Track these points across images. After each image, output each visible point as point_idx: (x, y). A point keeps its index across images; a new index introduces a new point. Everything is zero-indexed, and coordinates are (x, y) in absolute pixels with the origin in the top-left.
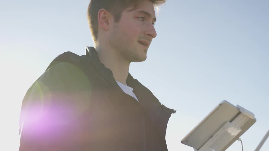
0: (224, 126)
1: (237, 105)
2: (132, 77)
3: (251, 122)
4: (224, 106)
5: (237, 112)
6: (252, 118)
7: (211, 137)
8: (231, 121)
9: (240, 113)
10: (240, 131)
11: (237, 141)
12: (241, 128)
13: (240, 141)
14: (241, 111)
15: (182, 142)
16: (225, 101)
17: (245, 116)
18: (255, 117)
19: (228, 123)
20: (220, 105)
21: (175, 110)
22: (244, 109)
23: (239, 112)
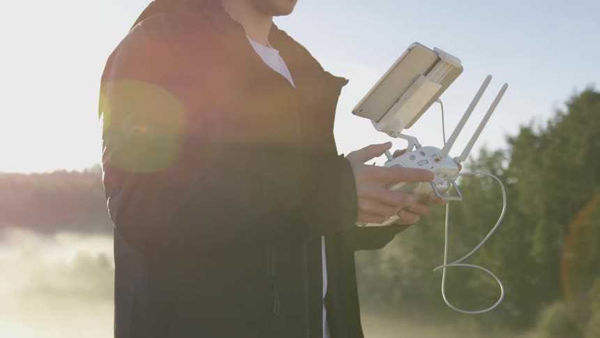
0: (415, 83)
1: (435, 48)
2: (276, 27)
3: (456, 71)
4: (415, 50)
5: (435, 58)
6: (458, 66)
7: (398, 100)
8: (426, 74)
9: (439, 60)
10: (440, 86)
11: (435, 104)
12: (441, 83)
13: (439, 104)
14: (440, 56)
15: (354, 112)
16: (417, 43)
17: (447, 64)
18: (462, 65)
19: (422, 76)
20: (410, 50)
21: (347, 79)
22: (445, 54)
23: (438, 58)
